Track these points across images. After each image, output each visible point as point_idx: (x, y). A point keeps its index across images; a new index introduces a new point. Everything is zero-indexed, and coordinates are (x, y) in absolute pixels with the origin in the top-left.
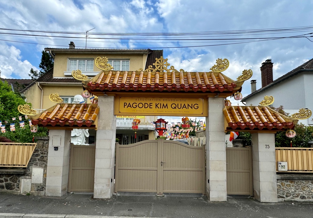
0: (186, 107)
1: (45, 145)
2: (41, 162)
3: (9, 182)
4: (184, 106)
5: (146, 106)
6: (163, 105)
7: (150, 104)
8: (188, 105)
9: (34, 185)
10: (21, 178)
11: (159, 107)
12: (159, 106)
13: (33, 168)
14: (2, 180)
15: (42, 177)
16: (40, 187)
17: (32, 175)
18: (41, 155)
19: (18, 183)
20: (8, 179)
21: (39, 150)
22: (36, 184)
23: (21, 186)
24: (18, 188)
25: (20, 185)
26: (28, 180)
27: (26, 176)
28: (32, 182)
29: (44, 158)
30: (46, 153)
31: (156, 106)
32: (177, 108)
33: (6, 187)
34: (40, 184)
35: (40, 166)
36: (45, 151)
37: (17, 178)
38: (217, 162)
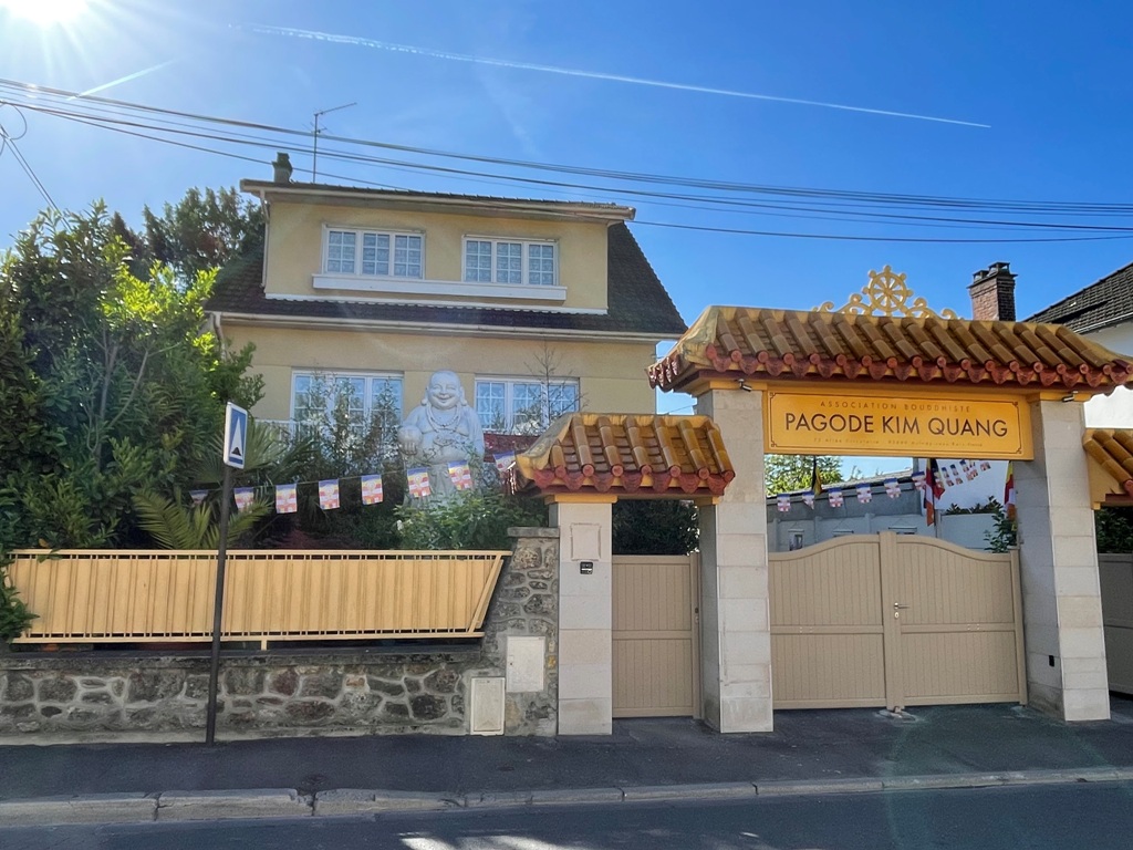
0: (970, 430)
1: (543, 556)
2: (533, 616)
3: (424, 691)
4: (967, 427)
5: (855, 424)
6: (906, 422)
7: (866, 417)
8: (978, 423)
9: (518, 699)
10: (465, 674)
11: (894, 429)
12: (892, 424)
13: (509, 639)
14: (400, 686)
15: (542, 670)
16: (539, 704)
17: (508, 665)
18: (533, 592)
19: (456, 692)
20: (421, 682)
21: (525, 574)
22: (522, 694)
23: (470, 704)
24: (461, 711)
25: (466, 702)
26: (494, 681)
27: (486, 667)
28: (509, 690)
29: (544, 601)
30: (549, 583)
31: (885, 424)
32: (946, 431)
33: (414, 709)
34: (538, 694)
35: (534, 631)
36: (544, 578)
37: (452, 677)
38: (1077, 599)
